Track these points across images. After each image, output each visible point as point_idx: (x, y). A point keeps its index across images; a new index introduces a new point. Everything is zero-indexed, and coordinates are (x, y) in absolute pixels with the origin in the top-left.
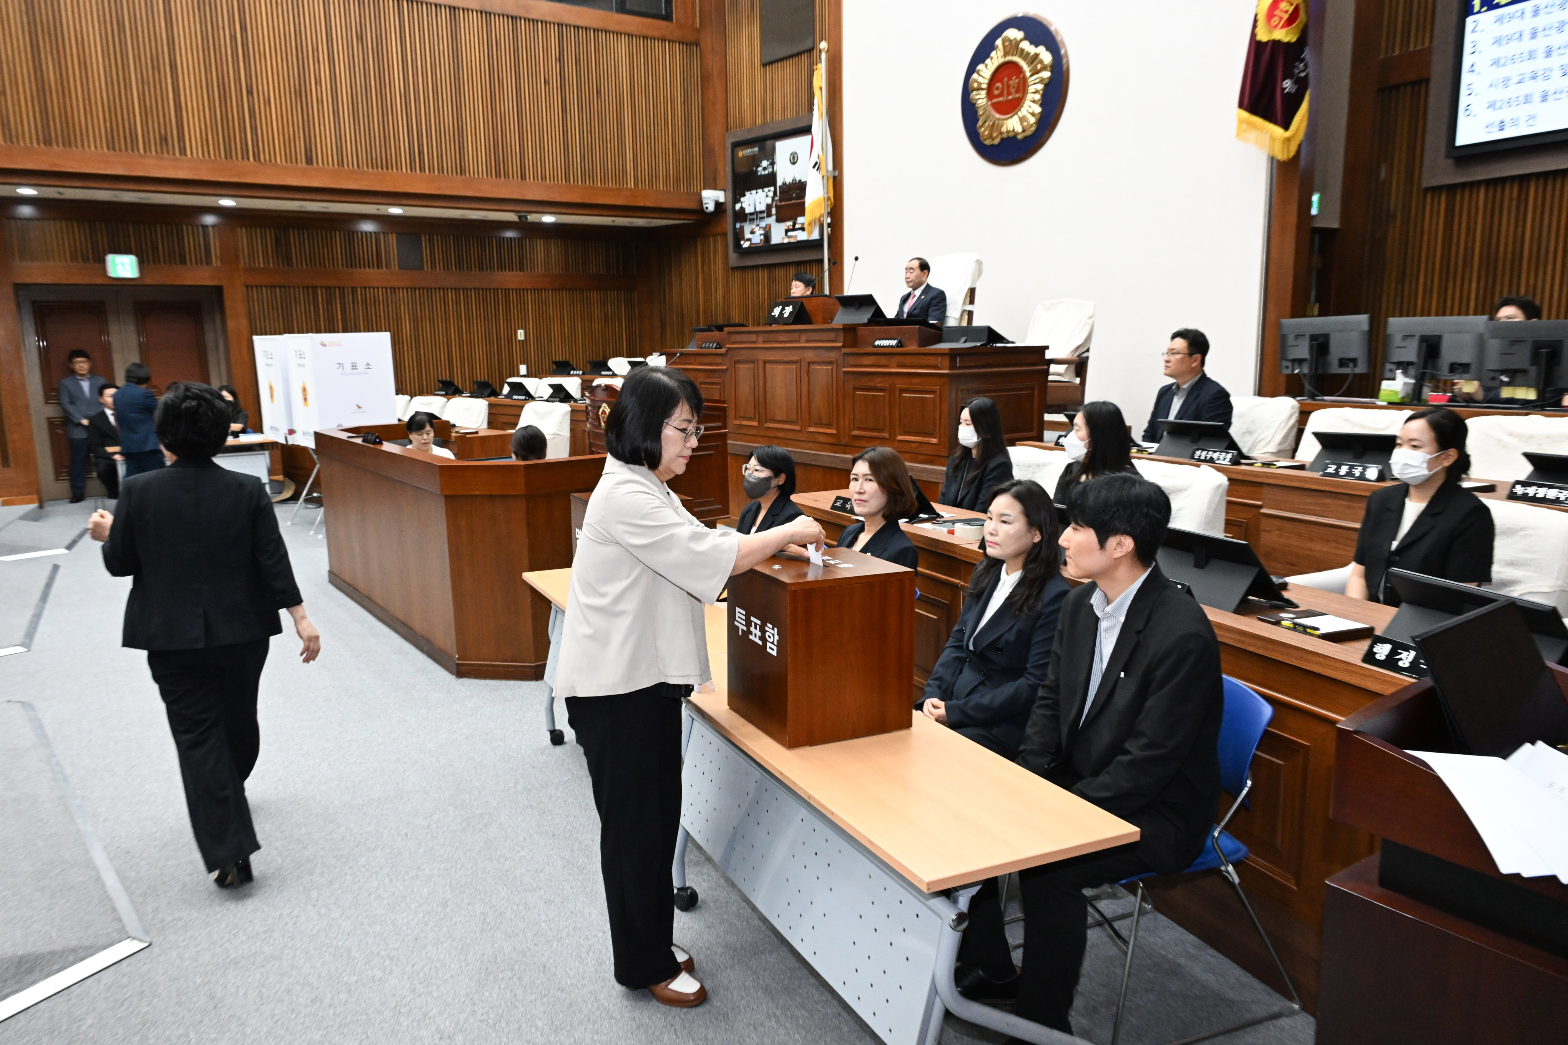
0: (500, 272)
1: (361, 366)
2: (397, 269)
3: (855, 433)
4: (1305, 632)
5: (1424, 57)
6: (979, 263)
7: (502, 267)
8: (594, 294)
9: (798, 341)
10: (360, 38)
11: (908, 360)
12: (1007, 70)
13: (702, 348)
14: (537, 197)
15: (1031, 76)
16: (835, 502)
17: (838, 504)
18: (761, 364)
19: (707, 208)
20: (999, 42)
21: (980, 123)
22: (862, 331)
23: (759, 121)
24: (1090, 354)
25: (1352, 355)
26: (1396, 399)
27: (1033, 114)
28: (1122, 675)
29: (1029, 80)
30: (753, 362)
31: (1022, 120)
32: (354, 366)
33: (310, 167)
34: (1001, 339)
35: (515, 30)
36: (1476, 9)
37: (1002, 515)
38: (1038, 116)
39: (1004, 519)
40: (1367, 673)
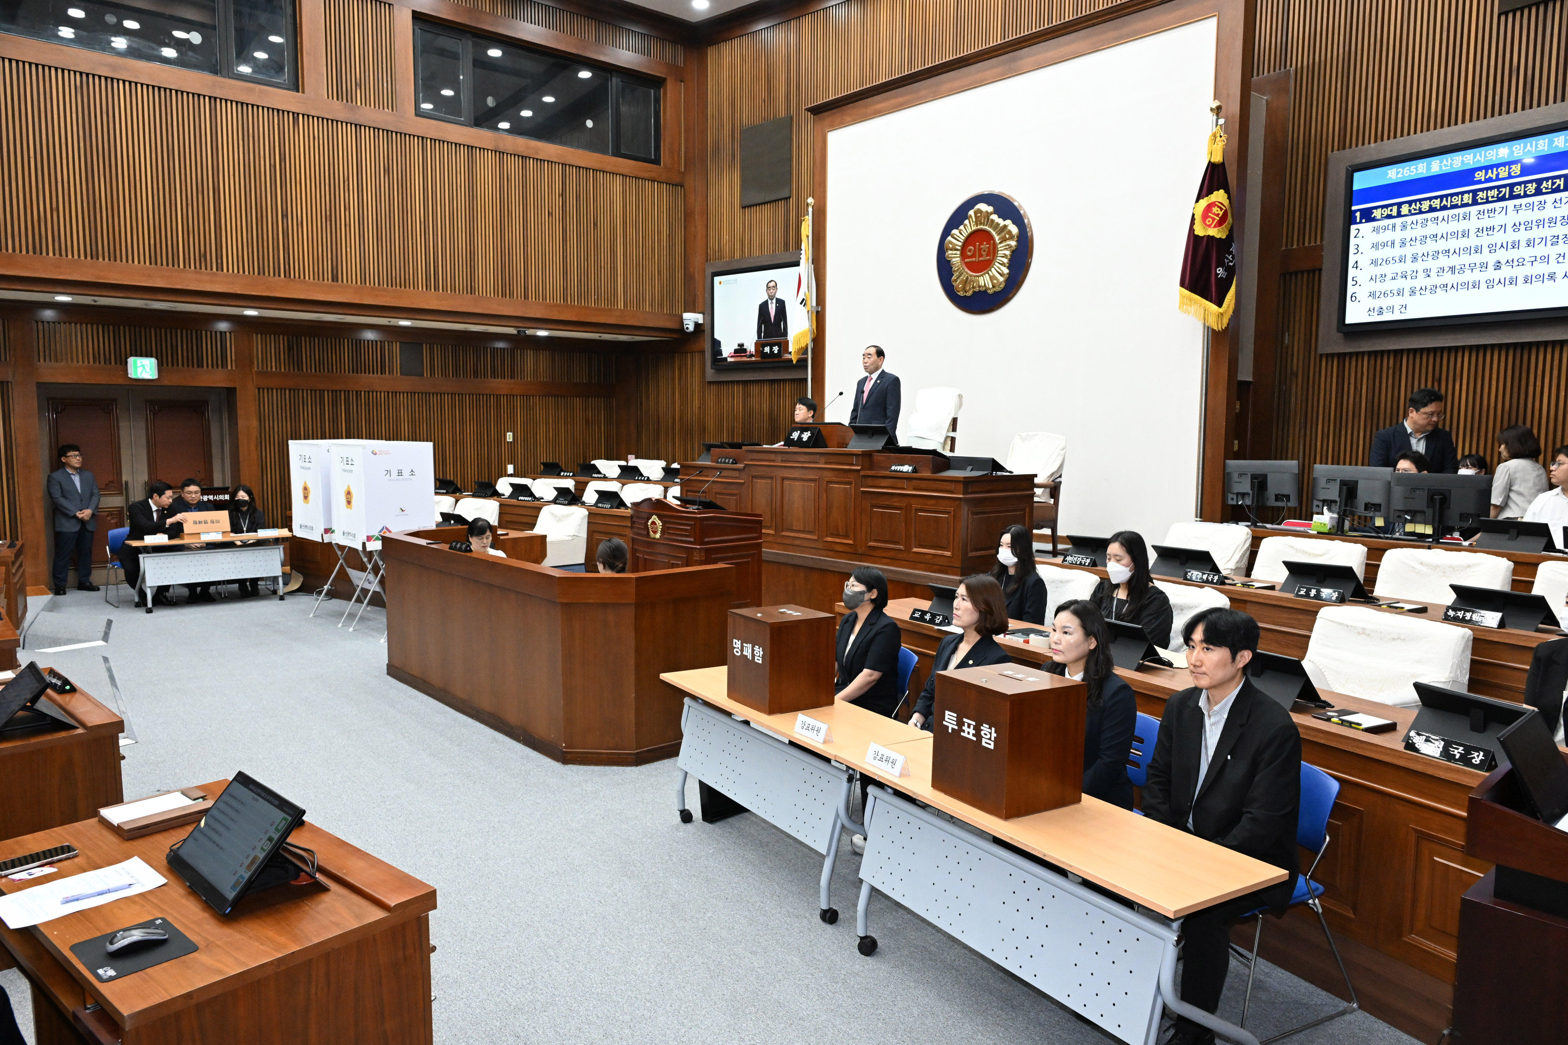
0: (493, 379)
1: (406, 473)
2: (399, 374)
3: (871, 544)
4: (1351, 727)
5: (1317, 251)
6: (960, 396)
7: (494, 375)
8: (578, 401)
9: (816, 463)
10: (387, 171)
11: (924, 484)
12: (978, 237)
13: (717, 462)
14: (538, 316)
15: (1001, 243)
16: (914, 613)
17: (916, 615)
18: (779, 481)
19: (687, 328)
20: (971, 213)
21: (954, 278)
22: (878, 457)
23: (737, 255)
24: (1062, 479)
25: (1286, 492)
26: (1326, 530)
27: (1002, 275)
28: (1229, 757)
29: (999, 246)
30: (771, 478)
31: (992, 278)
32: (400, 473)
33: (334, 283)
34: (1002, 469)
35: (524, 168)
36: (1358, 220)
37: (1065, 627)
38: (1007, 276)
39: (1066, 630)
40: (1409, 757)
